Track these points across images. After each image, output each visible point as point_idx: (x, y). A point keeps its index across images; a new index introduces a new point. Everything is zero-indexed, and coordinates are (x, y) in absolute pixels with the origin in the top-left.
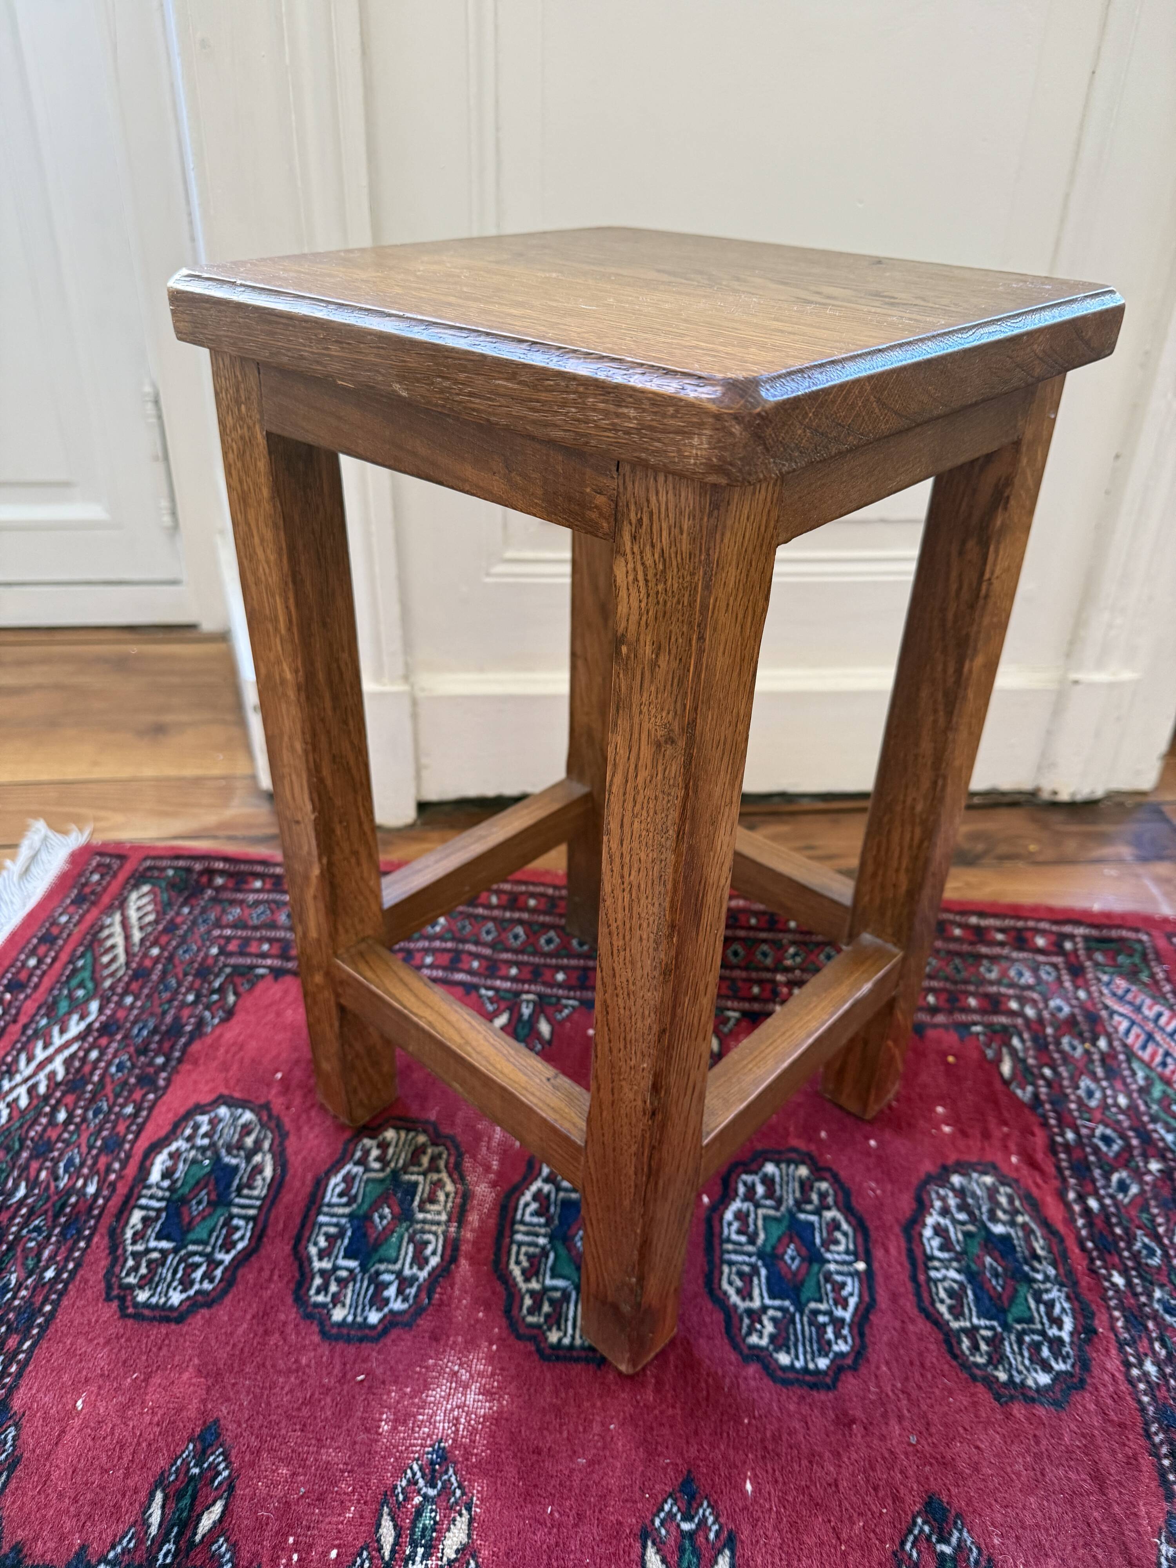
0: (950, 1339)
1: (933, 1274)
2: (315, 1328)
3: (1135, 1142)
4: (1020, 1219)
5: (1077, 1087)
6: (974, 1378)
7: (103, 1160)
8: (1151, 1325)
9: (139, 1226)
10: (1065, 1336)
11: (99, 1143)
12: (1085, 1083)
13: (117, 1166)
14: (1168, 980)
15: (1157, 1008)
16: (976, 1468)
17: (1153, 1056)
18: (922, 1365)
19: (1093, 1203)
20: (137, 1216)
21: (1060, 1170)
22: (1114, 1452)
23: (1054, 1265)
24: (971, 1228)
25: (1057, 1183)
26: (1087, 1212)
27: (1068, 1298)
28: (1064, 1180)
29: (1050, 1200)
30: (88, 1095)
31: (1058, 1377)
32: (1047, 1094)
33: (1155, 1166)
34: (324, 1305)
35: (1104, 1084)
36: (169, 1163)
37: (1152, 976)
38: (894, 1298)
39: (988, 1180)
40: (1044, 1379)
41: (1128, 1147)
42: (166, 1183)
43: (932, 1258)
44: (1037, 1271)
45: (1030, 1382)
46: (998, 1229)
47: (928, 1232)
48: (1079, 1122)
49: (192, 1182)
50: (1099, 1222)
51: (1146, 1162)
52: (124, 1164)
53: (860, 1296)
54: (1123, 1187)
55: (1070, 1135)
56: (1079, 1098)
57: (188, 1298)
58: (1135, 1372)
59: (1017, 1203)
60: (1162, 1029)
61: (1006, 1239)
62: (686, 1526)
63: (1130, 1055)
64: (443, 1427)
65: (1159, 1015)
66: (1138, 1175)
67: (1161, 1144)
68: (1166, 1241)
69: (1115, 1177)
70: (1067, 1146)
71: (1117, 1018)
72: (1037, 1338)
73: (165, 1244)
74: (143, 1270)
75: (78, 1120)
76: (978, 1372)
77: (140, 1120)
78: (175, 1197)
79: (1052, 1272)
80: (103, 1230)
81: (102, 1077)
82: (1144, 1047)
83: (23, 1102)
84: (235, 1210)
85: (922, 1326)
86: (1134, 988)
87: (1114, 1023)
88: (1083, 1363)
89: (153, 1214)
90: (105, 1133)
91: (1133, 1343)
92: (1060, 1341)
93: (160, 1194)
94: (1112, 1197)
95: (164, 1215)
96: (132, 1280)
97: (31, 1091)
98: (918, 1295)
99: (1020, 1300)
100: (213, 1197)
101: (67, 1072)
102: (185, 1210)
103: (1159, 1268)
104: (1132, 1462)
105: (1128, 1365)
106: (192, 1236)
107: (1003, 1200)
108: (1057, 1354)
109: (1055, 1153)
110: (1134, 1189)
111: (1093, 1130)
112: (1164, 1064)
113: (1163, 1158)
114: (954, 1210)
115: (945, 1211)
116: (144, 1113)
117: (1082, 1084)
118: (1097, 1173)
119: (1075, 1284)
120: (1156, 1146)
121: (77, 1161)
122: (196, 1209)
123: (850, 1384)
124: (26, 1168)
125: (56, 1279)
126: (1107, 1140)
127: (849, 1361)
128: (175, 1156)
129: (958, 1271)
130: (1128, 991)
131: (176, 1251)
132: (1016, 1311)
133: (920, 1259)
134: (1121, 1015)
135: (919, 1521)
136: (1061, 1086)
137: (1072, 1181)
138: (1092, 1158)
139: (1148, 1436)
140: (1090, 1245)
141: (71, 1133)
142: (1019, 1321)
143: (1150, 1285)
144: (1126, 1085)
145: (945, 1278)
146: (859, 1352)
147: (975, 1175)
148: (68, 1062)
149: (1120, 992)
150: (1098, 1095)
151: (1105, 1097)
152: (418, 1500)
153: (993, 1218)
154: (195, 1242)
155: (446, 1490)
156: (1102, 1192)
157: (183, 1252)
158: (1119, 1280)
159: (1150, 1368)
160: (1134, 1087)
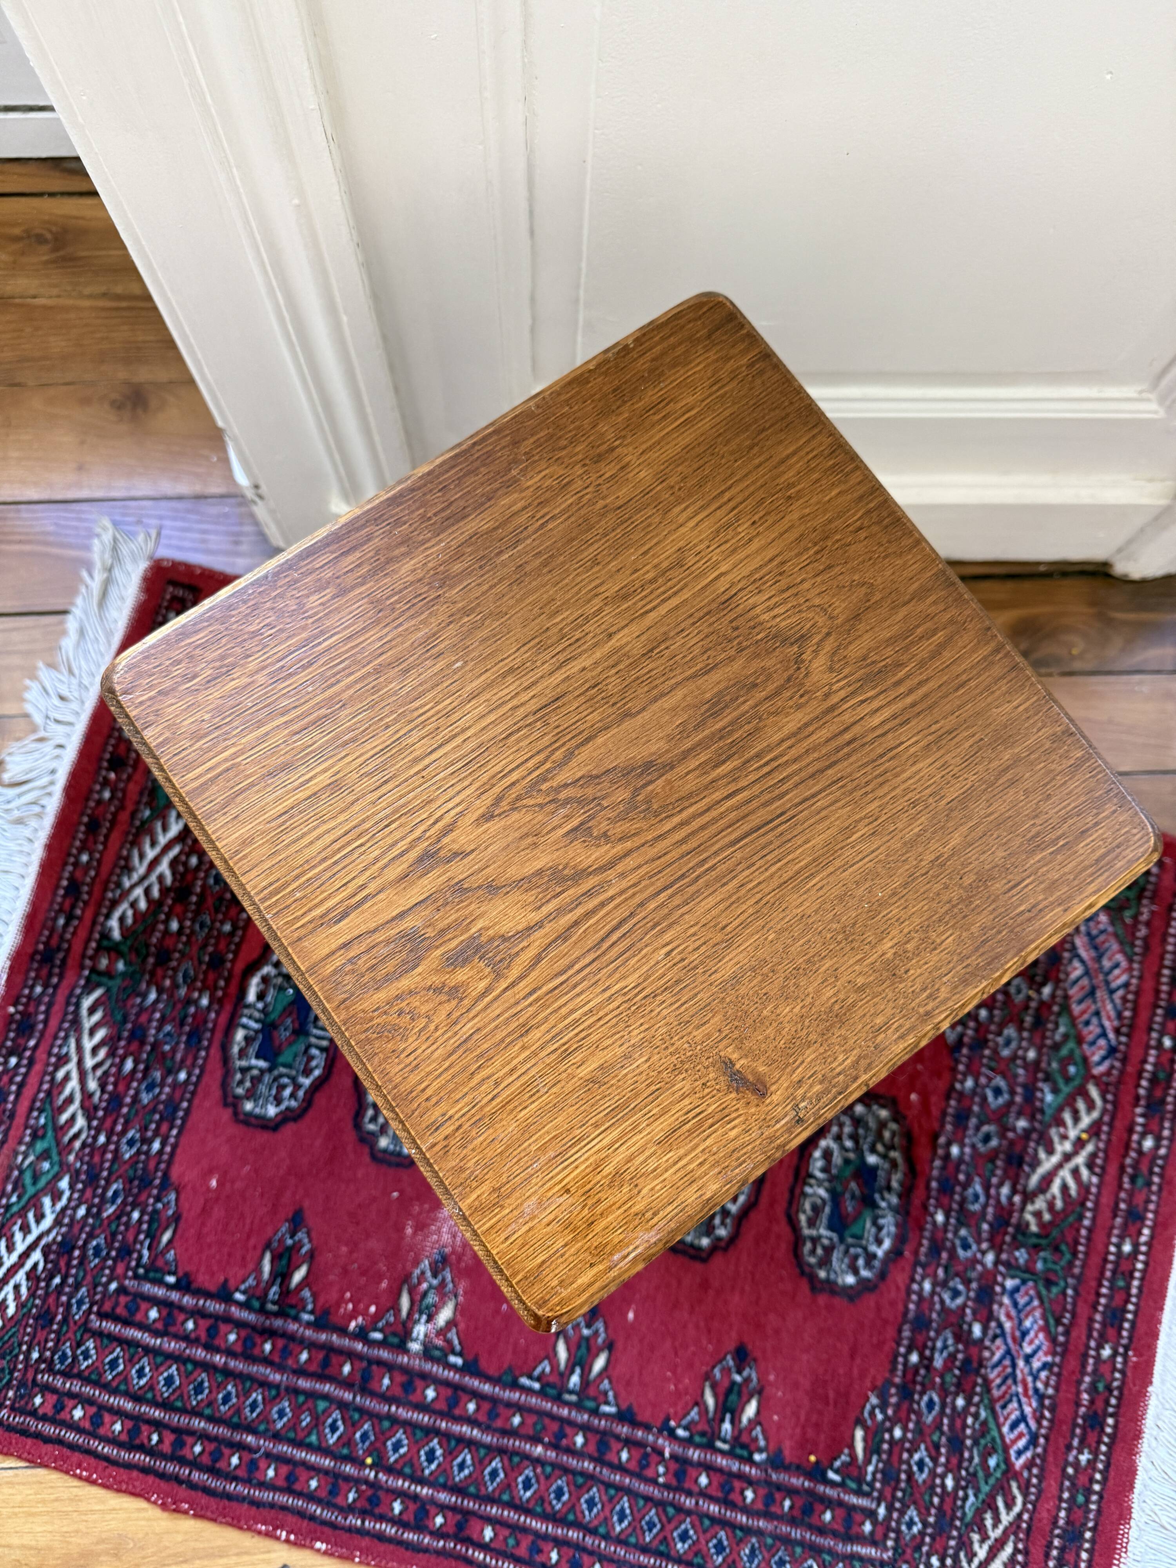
0: (798, 1240)
1: (808, 1190)
2: (367, 1150)
3: (1018, 1099)
4: (894, 1154)
5: (999, 1034)
6: (803, 1273)
7: (211, 976)
8: (944, 1255)
9: (243, 1044)
10: (880, 1253)
11: (207, 958)
12: (1010, 1031)
13: (222, 983)
14: (1148, 924)
15: (1119, 957)
16: (777, 1332)
17: (1083, 1012)
18: (772, 1258)
19: (955, 1150)
20: (240, 1035)
21: (944, 1114)
22: (871, 1336)
23: (900, 1196)
24: (852, 1156)
25: (936, 1125)
26: (948, 1155)
27: (897, 1225)
28: (942, 1126)
29: (924, 1140)
30: (193, 907)
31: (862, 1281)
32: (972, 1038)
33: (1022, 1124)
34: (372, 1134)
35: (1025, 1034)
36: (262, 986)
37: (1135, 918)
38: (772, 1204)
39: (884, 1113)
40: (850, 1280)
41: (1010, 1104)
42: (260, 1005)
43: (812, 1176)
44: (883, 1199)
45: (840, 1281)
46: (872, 1159)
47: (817, 1154)
48: (984, 1070)
49: (280, 1008)
50: (951, 1168)
51: (1017, 1118)
52: (228, 980)
53: (749, 1196)
54: (987, 1138)
55: (969, 1083)
56: (997, 1044)
57: (281, 1113)
58: (915, 1287)
59: (896, 1140)
60: (1107, 983)
61: (874, 1169)
62: (586, 1332)
63: (1066, 1008)
64: (446, 1237)
65: (1117, 966)
66: (1004, 1129)
67: (1038, 1104)
68: (993, 1191)
69: (986, 1128)
70: (961, 1094)
71: (1076, 963)
72: (859, 1250)
73: (262, 1064)
74: (248, 1084)
75: (188, 931)
76: (807, 1269)
77: (237, 939)
78: (269, 1020)
79: (894, 1200)
80: (216, 1044)
81: (203, 887)
82: (1080, 1002)
83: (143, 905)
84: (313, 1040)
85: (783, 1228)
86: (1110, 929)
87: (1069, 969)
88: (882, 1275)
89: (252, 1033)
90: (210, 949)
91: (924, 1266)
92: (874, 1256)
93: (257, 1015)
94: (973, 1146)
95: (260, 1036)
96: (240, 1091)
97: (147, 892)
98: (790, 1203)
99: (861, 1222)
100: (297, 1025)
101: (174, 874)
102: (275, 1033)
103: (974, 1214)
104: (880, 1345)
105: (913, 1280)
106: (281, 1059)
107: (887, 1135)
108: (868, 1265)
109: (948, 1097)
110: (994, 1143)
111: (990, 1079)
112: (1087, 1023)
113: (1032, 1118)
114: (845, 1136)
115: (838, 1138)
116: (240, 933)
117: (1006, 1032)
118: (973, 1121)
119: (908, 1213)
120: (1033, 1103)
121: (192, 973)
122: (284, 1034)
123: (718, 1260)
124: (152, 974)
125: (187, 1082)
126: (998, 1092)
127: (723, 1244)
128: (265, 980)
129: (827, 1190)
130: (1102, 932)
131: (270, 1070)
132: (855, 1229)
133: (803, 1173)
134: (1082, 961)
135: (729, 1357)
136: (988, 1031)
137: (949, 1127)
138: (976, 1108)
139: (900, 1331)
140: (934, 1184)
141: (185, 944)
142: (854, 1236)
143: (960, 1223)
144: (1044, 1037)
145: (815, 1195)
146: (733, 1239)
147: (875, 1107)
148: (173, 864)
149: (1094, 932)
150: (1014, 1045)
151: (1020, 1047)
152: (425, 1286)
153: (873, 1150)
154: (285, 1065)
155: (443, 1284)
156: (967, 1141)
157: (276, 1073)
158: (940, 1218)
159: (927, 1286)
160: (1048, 1042)
